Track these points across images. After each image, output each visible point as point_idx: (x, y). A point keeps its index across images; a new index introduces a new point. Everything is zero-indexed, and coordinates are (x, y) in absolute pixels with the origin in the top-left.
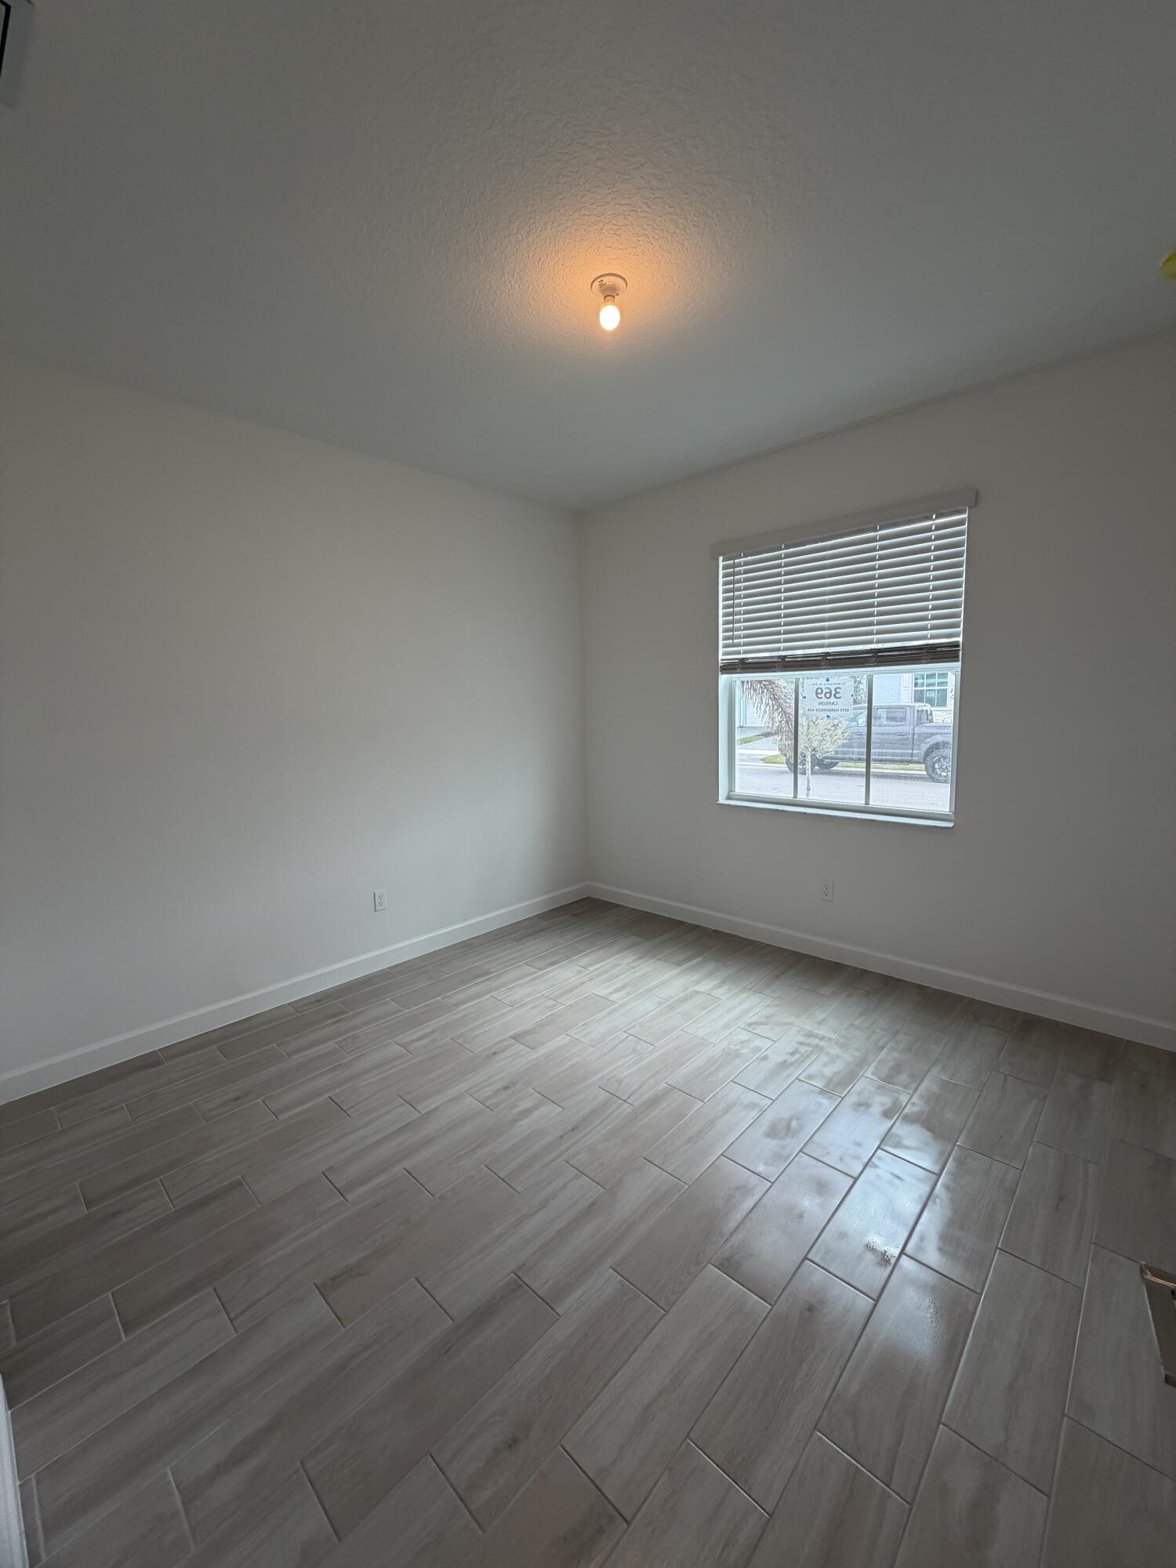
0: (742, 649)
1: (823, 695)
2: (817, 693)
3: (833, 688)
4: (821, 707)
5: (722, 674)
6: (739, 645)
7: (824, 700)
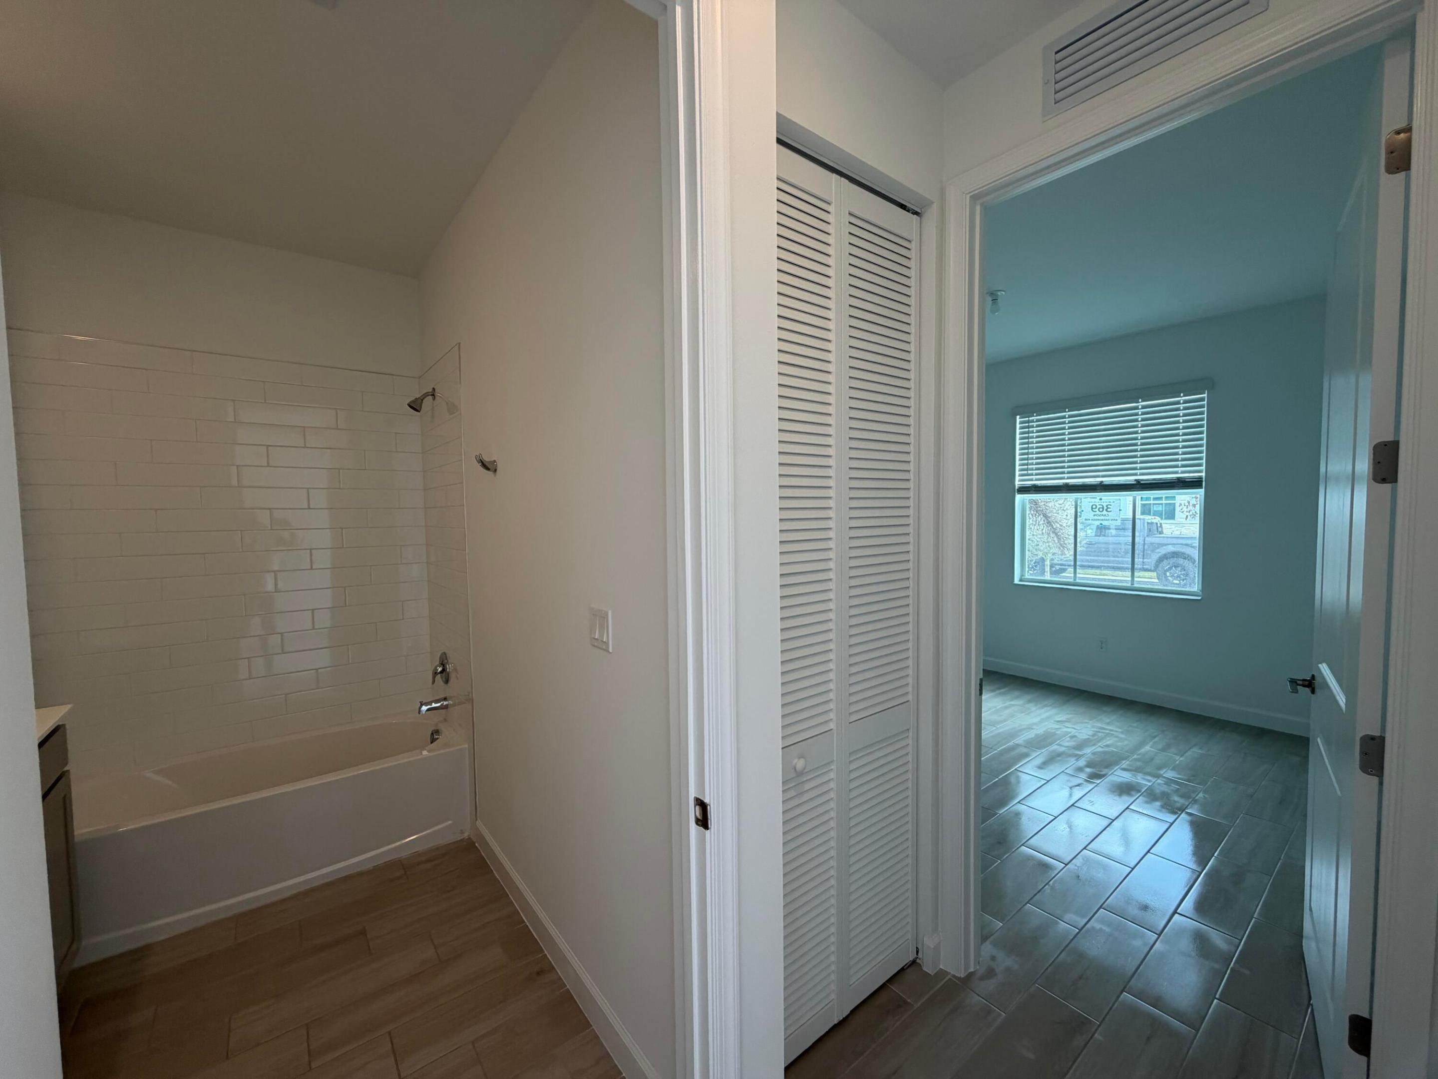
0: (1034, 477)
2: (1092, 508)
3: (1105, 505)
4: (1096, 517)
5: (1018, 494)
6: (1032, 475)
7: (1098, 513)
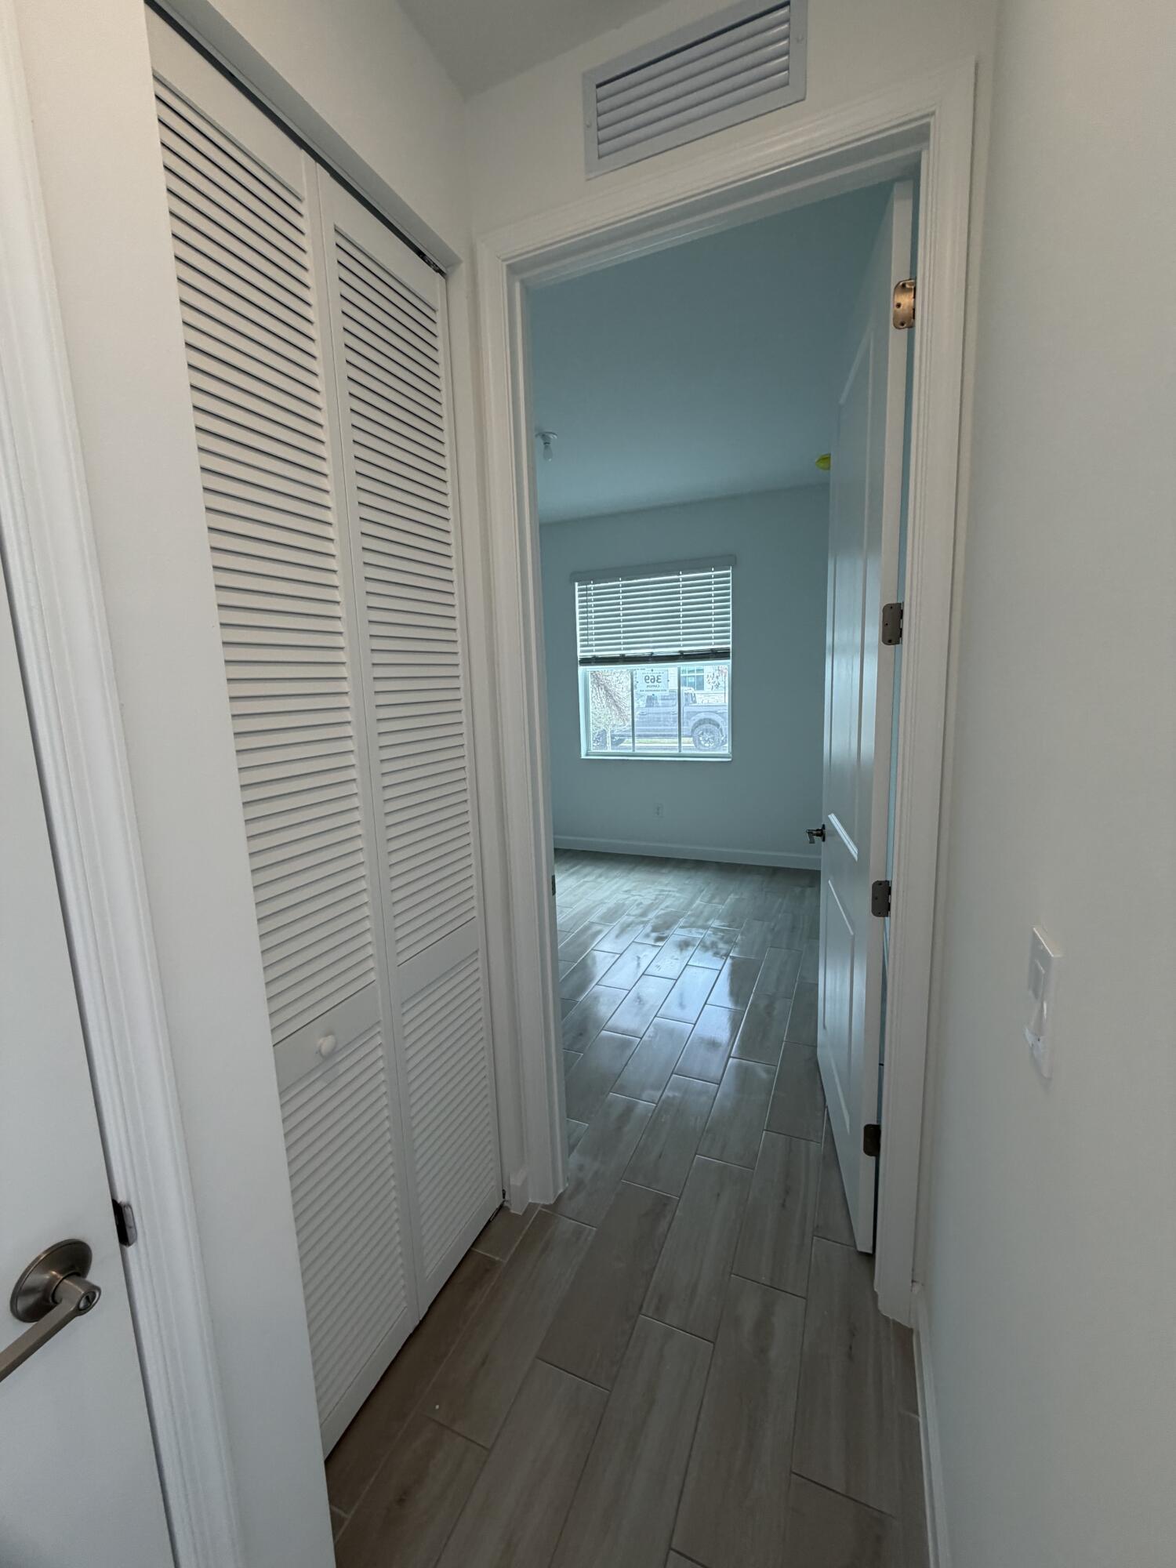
0: (594, 648)
1: (649, 681)
2: (646, 680)
3: (656, 676)
4: (650, 689)
5: (581, 665)
6: (591, 645)
7: (650, 684)
